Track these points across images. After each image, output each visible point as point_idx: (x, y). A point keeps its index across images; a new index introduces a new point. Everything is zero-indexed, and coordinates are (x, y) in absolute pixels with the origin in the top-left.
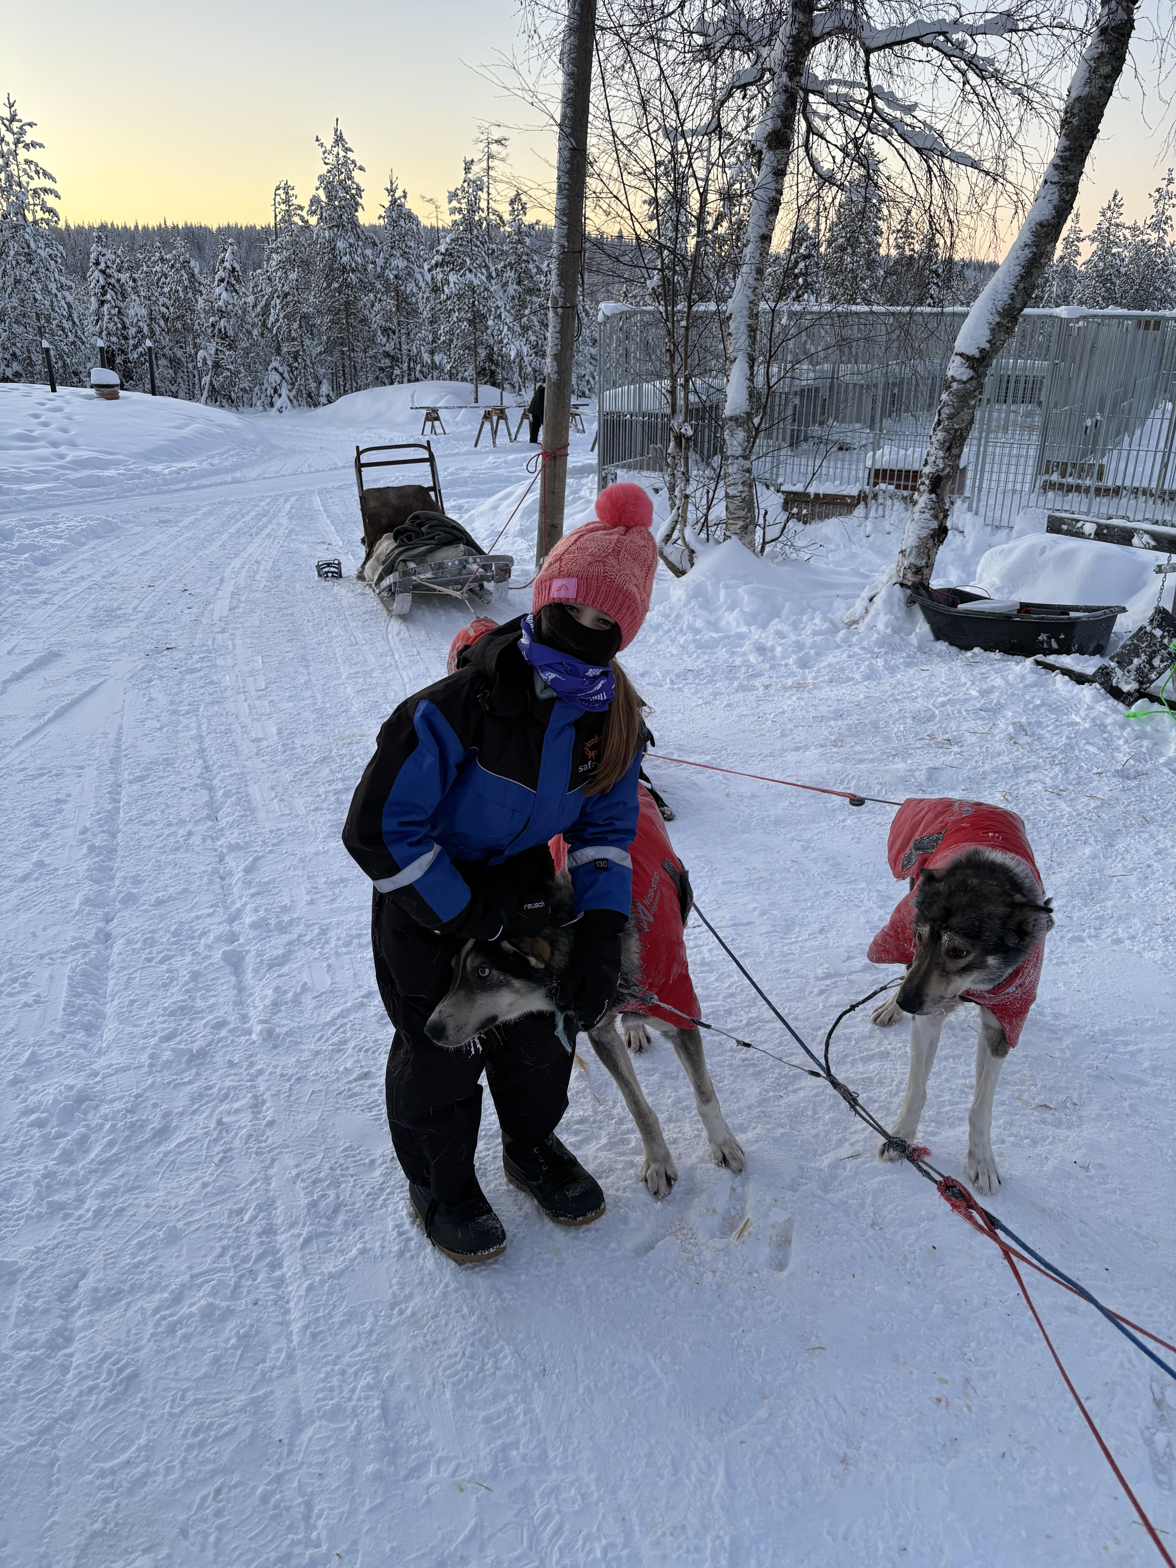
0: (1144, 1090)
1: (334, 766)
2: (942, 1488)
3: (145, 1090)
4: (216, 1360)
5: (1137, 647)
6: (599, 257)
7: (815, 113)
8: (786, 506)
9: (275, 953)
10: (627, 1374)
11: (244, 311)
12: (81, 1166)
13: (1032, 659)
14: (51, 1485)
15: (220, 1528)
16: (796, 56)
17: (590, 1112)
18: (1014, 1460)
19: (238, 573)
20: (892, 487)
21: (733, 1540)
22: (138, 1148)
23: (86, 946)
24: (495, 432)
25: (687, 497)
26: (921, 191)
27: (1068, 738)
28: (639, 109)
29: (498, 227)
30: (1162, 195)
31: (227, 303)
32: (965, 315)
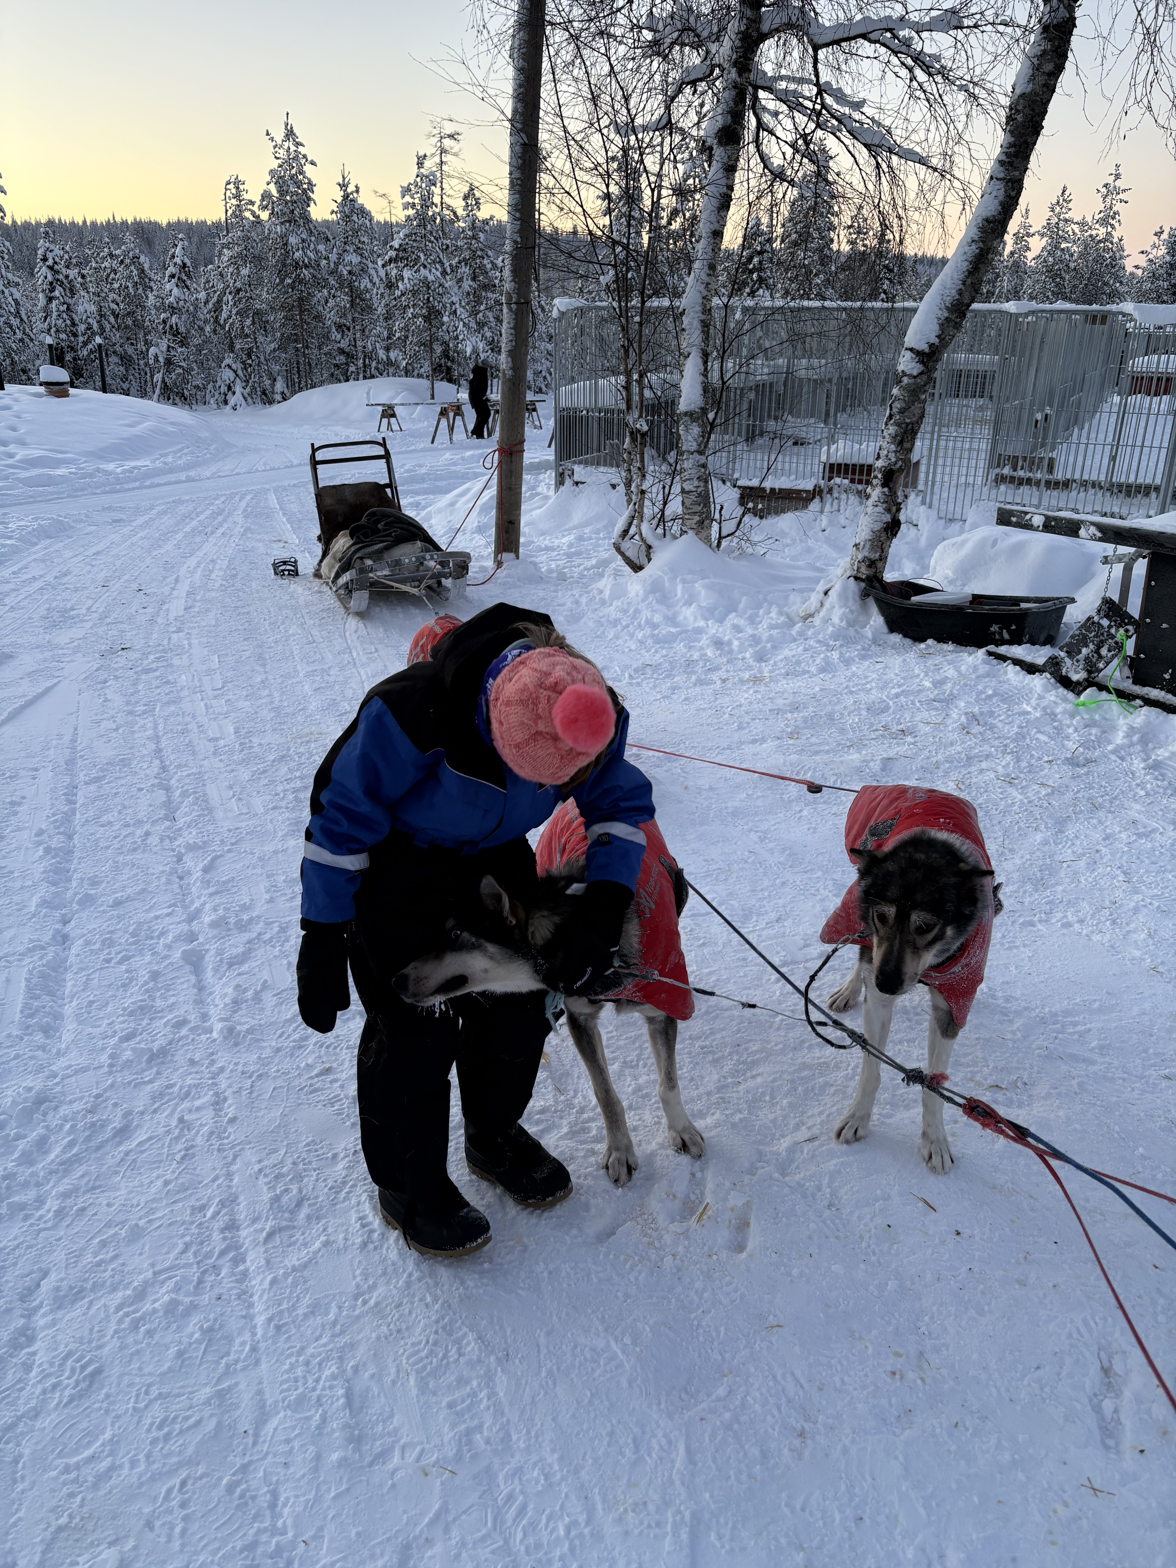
0: (1093, 1068)
1: (292, 764)
2: (896, 1458)
3: (105, 1090)
4: (180, 1354)
5: (1085, 637)
6: (554, 254)
7: (764, 109)
8: (742, 501)
9: (235, 951)
10: (588, 1356)
11: (196, 307)
12: (41, 1166)
13: (984, 650)
14: (15, 1481)
15: (185, 1519)
16: (745, 52)
17: (551, 1102)
18: (967, 1429)
19: (192, 572)
20: (846, 481)
21: (694, 1515)
22: (98, 1148)
23: (43, 948)
24: (451, 429)
25: (643, 492)
26: (871, 187)
27: (1020, 727)
28: (589, 104)
29: (452, 222)
30: (1110, 191)
31: (178, 300)
32: (915, 310)
